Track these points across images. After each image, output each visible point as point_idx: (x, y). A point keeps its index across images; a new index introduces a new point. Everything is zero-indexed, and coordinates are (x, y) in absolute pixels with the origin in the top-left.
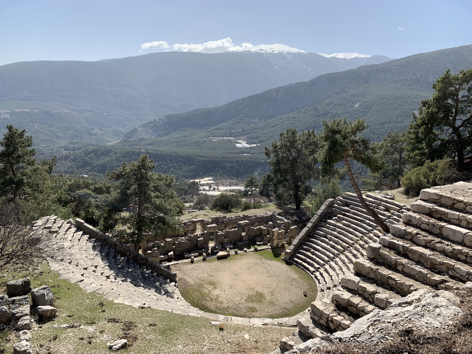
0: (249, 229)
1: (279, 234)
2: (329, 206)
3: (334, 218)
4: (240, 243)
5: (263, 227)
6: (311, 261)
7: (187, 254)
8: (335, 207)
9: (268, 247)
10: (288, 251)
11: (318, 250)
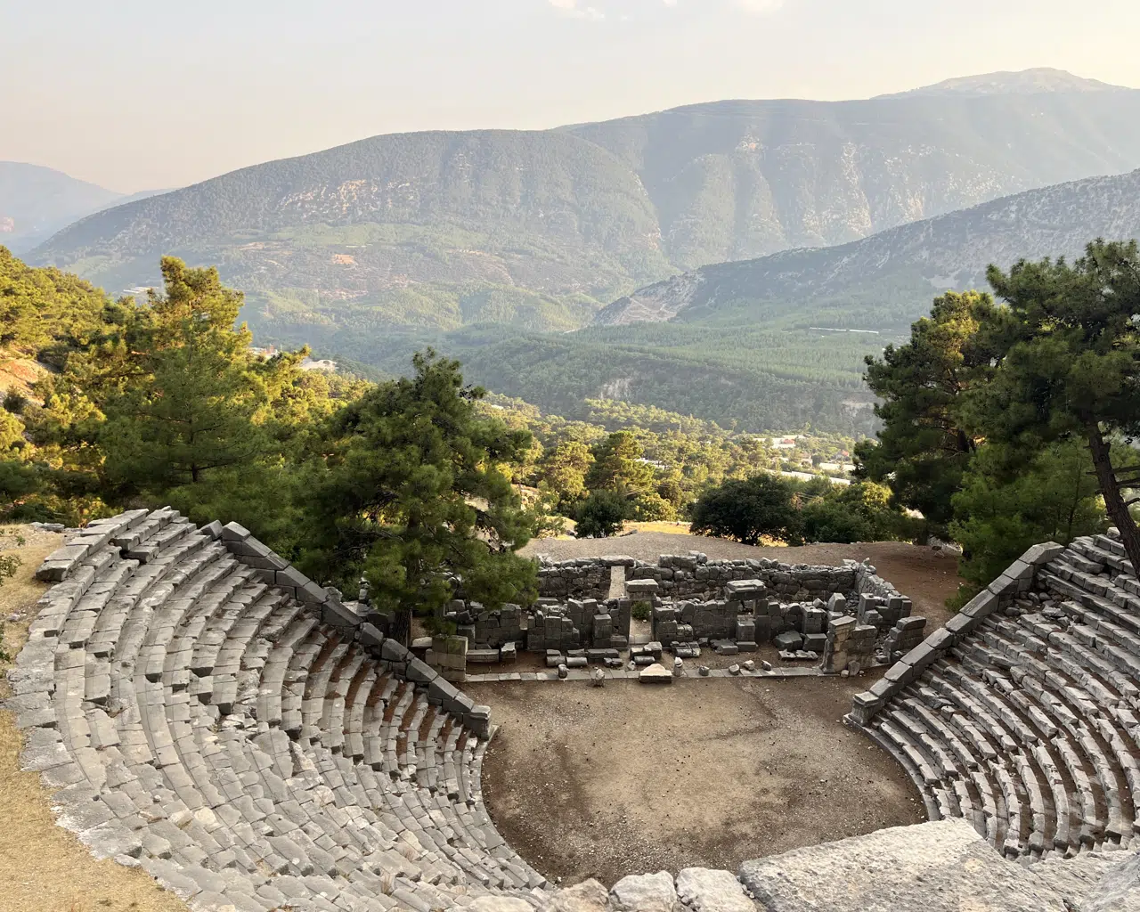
1: (853, 636)
2: (1041, 566)
3: (1049, 610)
4: (726, 646)
5: (810, 607)
6: (935, 747)
7: (554, 655)
8: (1062, 574)
9: (815, 670)
10: (866, 697)
11: (967, 713)
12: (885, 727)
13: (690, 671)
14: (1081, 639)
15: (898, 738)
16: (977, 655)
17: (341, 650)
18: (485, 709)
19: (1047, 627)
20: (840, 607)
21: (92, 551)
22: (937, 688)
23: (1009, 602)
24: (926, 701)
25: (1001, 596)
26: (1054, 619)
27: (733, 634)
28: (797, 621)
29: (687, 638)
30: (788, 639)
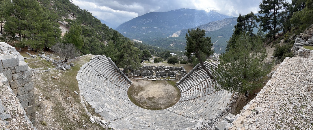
0: (169, 72)
1: (178, 75)
2: (198, 66)
3: (198, 71)
4: (164, 76)
5: (175, 72)
6: (184, 88)
7: (143, 77)
8: (200, 67)
9: (174, 79)
10: (178, 83)
11: (188, 84)
12: (179, 86)
13: (158, 79)
14: (201, 75)
15: (180, 87)
16: (190, 77)
17: (117, 72)
18: (131, 81)
19: (198, 73)
20: (178, 72)
21: (95, 58)
22: (186, 81)
23: (194, 71)
24: (184, 83)
25: (193, 70)
26: (198, 72)
27: (165, 75)
28: (173, 74)
29: (159, 76)
30: (171, 76)
